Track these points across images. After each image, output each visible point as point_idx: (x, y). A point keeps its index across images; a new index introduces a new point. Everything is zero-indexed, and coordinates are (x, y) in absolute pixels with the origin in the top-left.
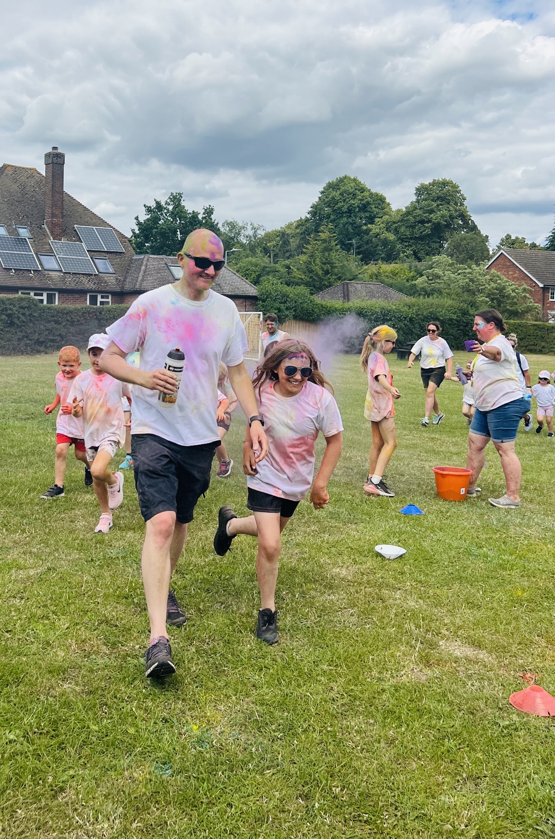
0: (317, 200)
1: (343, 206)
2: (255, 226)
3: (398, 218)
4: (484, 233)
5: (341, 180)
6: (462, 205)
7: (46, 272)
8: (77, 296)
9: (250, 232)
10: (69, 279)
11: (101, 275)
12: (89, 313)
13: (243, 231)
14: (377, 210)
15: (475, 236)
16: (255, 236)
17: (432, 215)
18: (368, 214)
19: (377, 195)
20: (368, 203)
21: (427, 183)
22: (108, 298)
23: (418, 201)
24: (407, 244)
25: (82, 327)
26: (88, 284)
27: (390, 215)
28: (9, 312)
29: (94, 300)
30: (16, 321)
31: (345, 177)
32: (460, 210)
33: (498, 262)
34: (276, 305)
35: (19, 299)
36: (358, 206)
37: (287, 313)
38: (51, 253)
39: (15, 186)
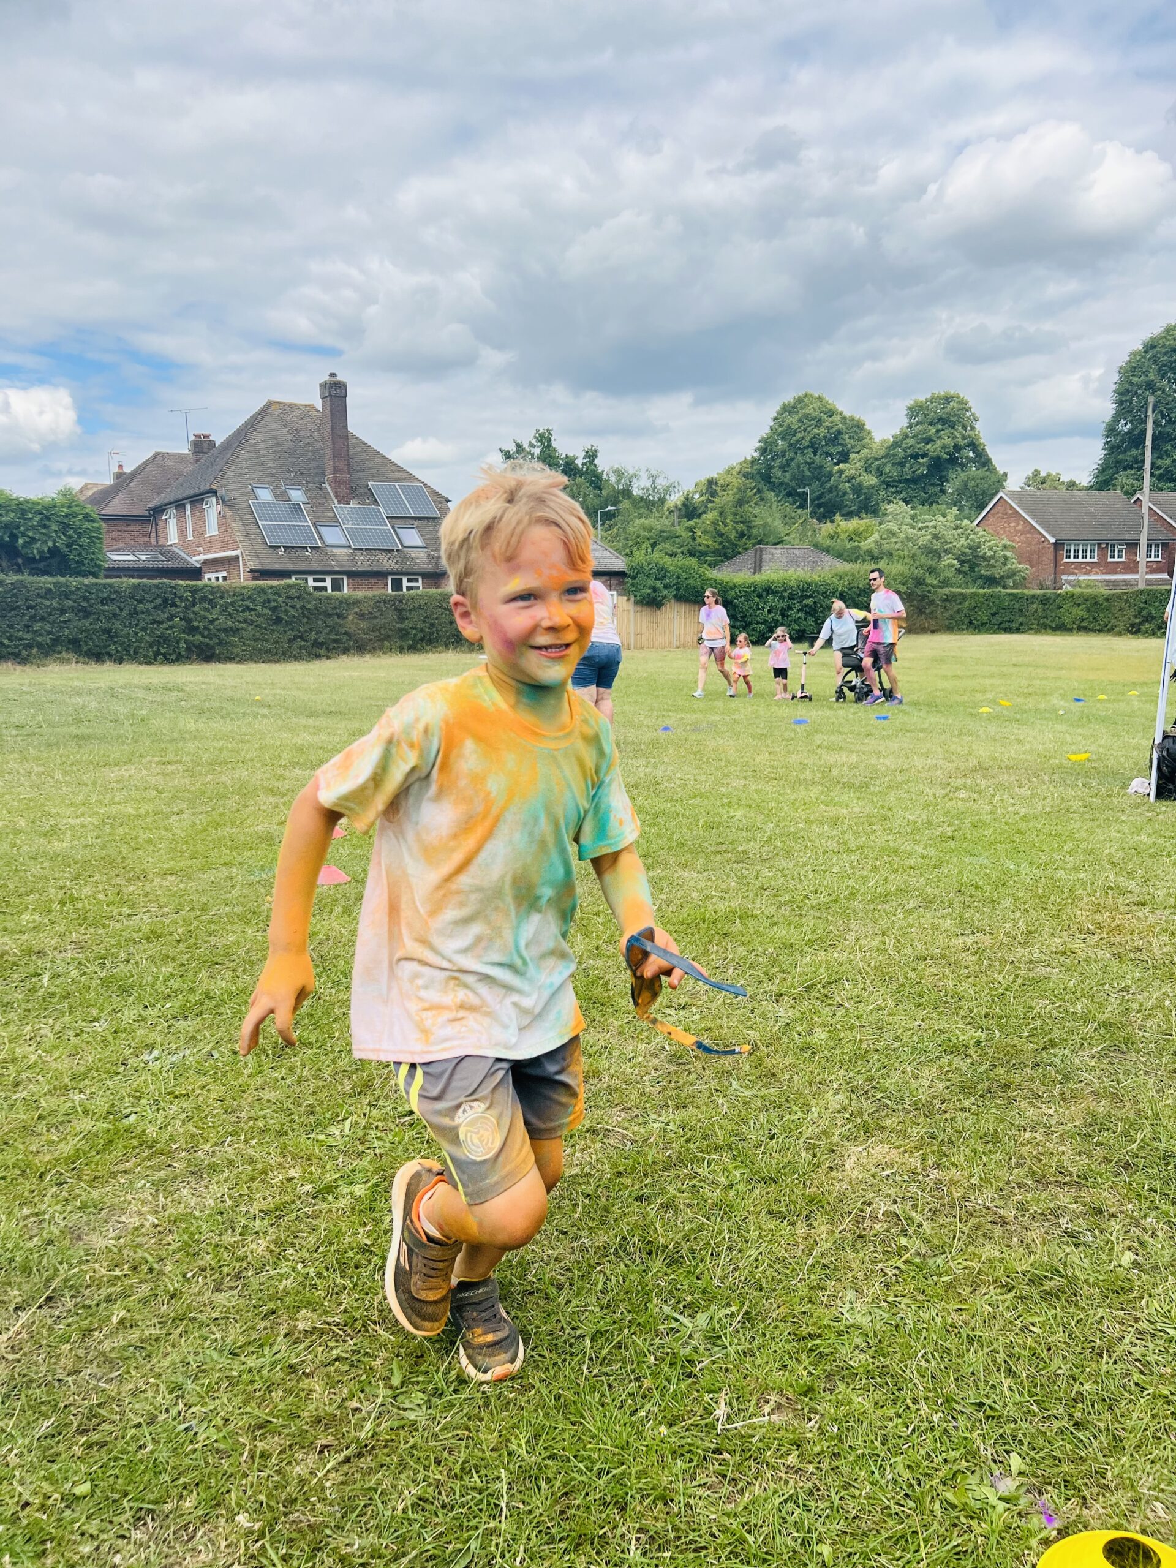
0: (768, 430)
1: (803, 438)
2: (654, 472)
3: (882, 452)
4: (1001, 470)
5: (800, 400)
6: (973, 428)
7: (329, 549)
8: (373, 580)
9: (645, 482)
10: (360, 557)
11: (406, 550)
12: (385, 602)
13: (634, 480)
14: (852, 441)
15: (988, 473)
16: (654, 489)
17: (929, 446)
18: (840, 449)
19: (852, 420)
20: (839, 432)
21: (922, 398)
22: (417, 581)
23: (910, 426)
24: (893, 490)
25: (375, 622)
26: (387, 564)
27: (871, 448)
28: (273, 604)
29: (397, 585)
30: (283, 616)
31: (806, 395)
32: (969, 436)
33: (995, 510)
34: (650, 582)
35: (289, 586)
36: (825, 437)
37: (665, 592)
38: (335, 523)
39: (284, 431)
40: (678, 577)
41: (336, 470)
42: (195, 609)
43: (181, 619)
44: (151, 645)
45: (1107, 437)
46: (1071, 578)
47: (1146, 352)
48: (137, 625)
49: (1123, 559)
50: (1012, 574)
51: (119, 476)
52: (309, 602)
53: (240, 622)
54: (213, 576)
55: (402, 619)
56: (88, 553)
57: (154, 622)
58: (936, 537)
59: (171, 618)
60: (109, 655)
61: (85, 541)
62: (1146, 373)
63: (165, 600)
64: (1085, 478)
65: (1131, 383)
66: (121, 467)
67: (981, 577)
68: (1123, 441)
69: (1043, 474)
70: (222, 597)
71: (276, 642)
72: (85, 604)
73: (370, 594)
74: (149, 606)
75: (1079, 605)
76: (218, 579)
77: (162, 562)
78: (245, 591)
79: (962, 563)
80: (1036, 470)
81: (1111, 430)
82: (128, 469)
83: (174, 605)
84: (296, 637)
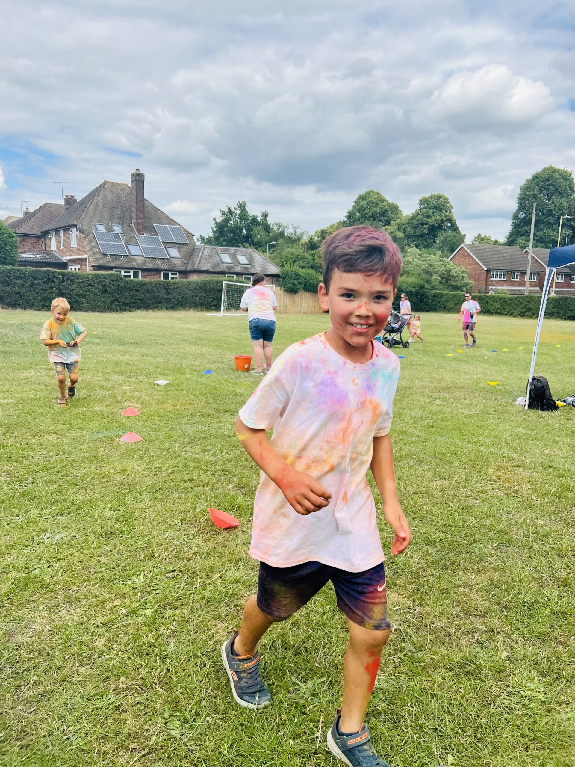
0: (352, 207)
1: (369, 212)
2: (295, 226)
3: (407, 221)
4: (463, 233)
5: (368, 193)
6: (450, 212)
7: (133, 257)
8: (154, 273)
9: (291, 230)
10: (148, 262)
11: (171, 259)
12: (160, 284)
13: (286, 229)
14: (392, 215)
15: (457, 234)
16: (295, 234)
17: (429, 220)
18: (386, 218)
19: (393, 204)
20: (386, 210)
21: (427, 196)
22: (176, 274)
23: (420, 209)
24: (411, 240)
25: (154, 294)
26: (161, 265)
27: (401, 219)
28: (103, 283)
29: (166, 276)
30: (108, 289)
31: (371, 191)
32: (448, 216)
33: (459, 253)
34: (292, 281)
35: (112, 275)
36: (379, 212)
37: (299, 286)
38: (136, 243)
39: (112, 197)
40: (305, 279)
41: (137, 218)
42: (64, 284)
43: (57, 289)
44: (41, 301)
45: (514, 220)
46: (494, 287)
47: (533, 180)
48: (34, 291)
49: (518, 280)
50: (466, 285)
51: (27, 213)
52: (122, 283)
53: (86, 291)
54: (73, 267)
55: (168, 293)
56: (10, 254)
57: (43, 289)
58: (430, 265)
59: (52, 288)
60: (19, 305)
61: (8, 247)
62: (533, 190)
63: (49, 279)
64: (502, 239)
65: (526, 195)
66: (27, 209)
67: (451, 285)
68: (521, 222)
69: (483, 236)
70: (78, 279)
71: (104, 302)
72: (7, 279)
73: (152, 280)
74: (40, 281)
75: (496, 302)
76: (75, 269)
77: (47, 259)
78: (89, 276)
79: (442, 278)
80: (479, 234)
81: (515, 217)
82: (32, 210)
83: (53, 281)
84: (114, 300)
